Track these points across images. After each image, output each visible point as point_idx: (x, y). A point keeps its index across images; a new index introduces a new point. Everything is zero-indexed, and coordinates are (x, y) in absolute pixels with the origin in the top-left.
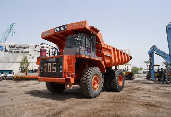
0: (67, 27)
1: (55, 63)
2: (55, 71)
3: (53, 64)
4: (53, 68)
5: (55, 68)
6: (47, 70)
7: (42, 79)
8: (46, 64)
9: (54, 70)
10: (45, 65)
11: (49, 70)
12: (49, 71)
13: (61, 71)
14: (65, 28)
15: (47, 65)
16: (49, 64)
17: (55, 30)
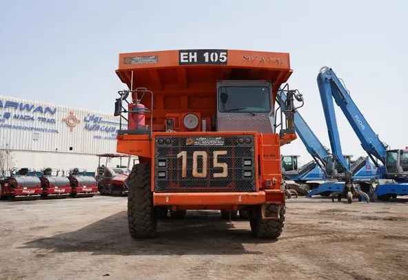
0: (226, 56)
1: (225, 152)
2: (225, 174)
3: (216, 153)
4: (216, 164)
5: (225, 166)
6: (189, 171)
7: (170, 197)
8: (183, 154)
9: (221, 170)
10: (179, 156)
11: (200, 171)
12: (200, 175)
13: (248, 174)
14: (219, 58)
15: (190, 155)
16: (196, 154)
17: (182, 57)
